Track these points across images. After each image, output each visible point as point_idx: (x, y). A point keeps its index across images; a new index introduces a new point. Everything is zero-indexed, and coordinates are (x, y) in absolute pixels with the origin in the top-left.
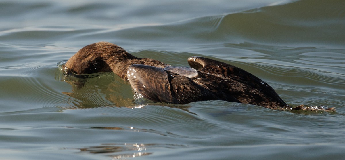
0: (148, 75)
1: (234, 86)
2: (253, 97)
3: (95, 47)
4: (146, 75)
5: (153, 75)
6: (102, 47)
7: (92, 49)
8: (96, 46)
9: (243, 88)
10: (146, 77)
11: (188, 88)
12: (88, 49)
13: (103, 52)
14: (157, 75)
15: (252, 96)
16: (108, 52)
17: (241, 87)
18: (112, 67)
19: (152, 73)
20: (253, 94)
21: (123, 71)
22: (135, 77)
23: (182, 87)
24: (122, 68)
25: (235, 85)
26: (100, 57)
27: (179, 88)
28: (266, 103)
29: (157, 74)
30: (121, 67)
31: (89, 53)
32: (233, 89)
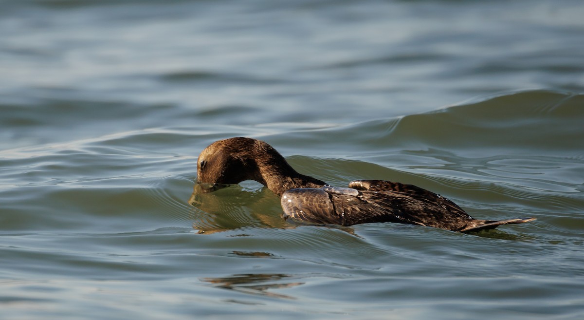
0: (307, 200)
1: (409, 203)
2: (433, 216)
3: (253, 146)
4: (304, 200)
5: (312, 199)
6: (260, 149)
7: (248, 146)
8: (255, 145)
9: (421, 205)
10: (305, 203)
11: (358, 209)
12: (243, 143)
13: (260, 156)
14: (317, 199)
15: (432, 214)
16: (265, 159)
17: (418, 206)
18: (266, 177)
19: (311, 197)
20: (433, 212)
21: (279, 189)
22: (290, 201)
23: (349, 209)
24: (278, 184)
25: (411, 202)
26: (254, 161)
27: (346, 211)
28: (451, 220)
29: (317, 197)
30: (277, 182)
31: (242, 149)
32: (408, 208)
